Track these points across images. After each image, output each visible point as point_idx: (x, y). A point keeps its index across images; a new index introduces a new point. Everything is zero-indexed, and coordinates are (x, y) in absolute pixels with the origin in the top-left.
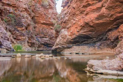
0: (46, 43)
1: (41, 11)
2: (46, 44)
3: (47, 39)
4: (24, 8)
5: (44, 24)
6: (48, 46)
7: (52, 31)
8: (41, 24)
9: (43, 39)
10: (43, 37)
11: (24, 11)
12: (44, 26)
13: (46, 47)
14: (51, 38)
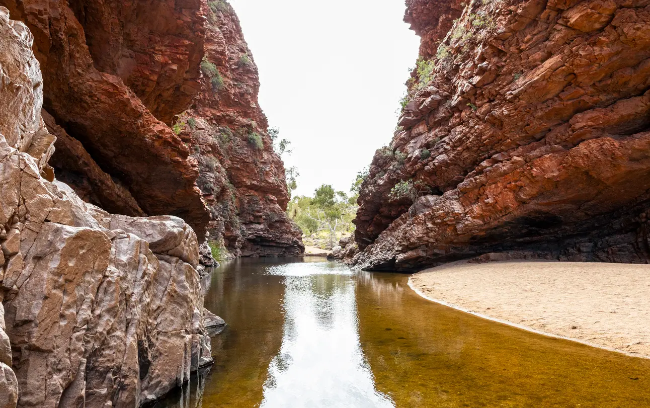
0: (261, 237)
1: (246, 156)
2: (259, 240)
3: (262, 226)
4: (210, 146)
5: (252, 187)
6: (262, 246)
7: (272, 206)
8: (245, 189)
9: (252, 226)
10: (252, 223)
11: (209, 152)
12: (253, 193)
13: (258, 247)
14: (271, 226)
